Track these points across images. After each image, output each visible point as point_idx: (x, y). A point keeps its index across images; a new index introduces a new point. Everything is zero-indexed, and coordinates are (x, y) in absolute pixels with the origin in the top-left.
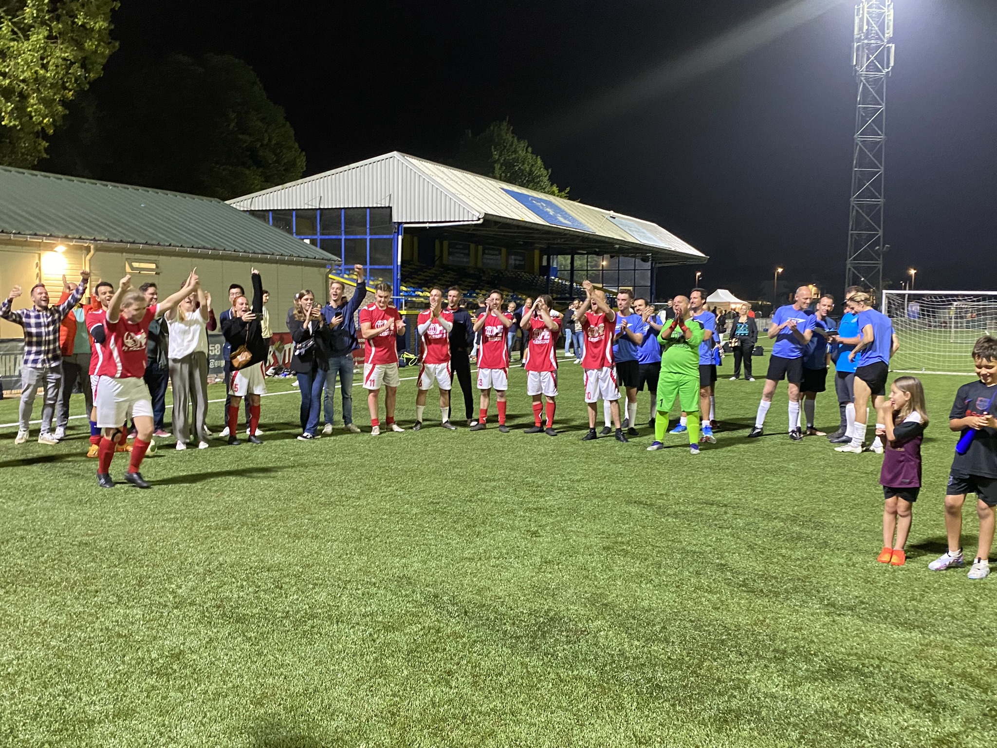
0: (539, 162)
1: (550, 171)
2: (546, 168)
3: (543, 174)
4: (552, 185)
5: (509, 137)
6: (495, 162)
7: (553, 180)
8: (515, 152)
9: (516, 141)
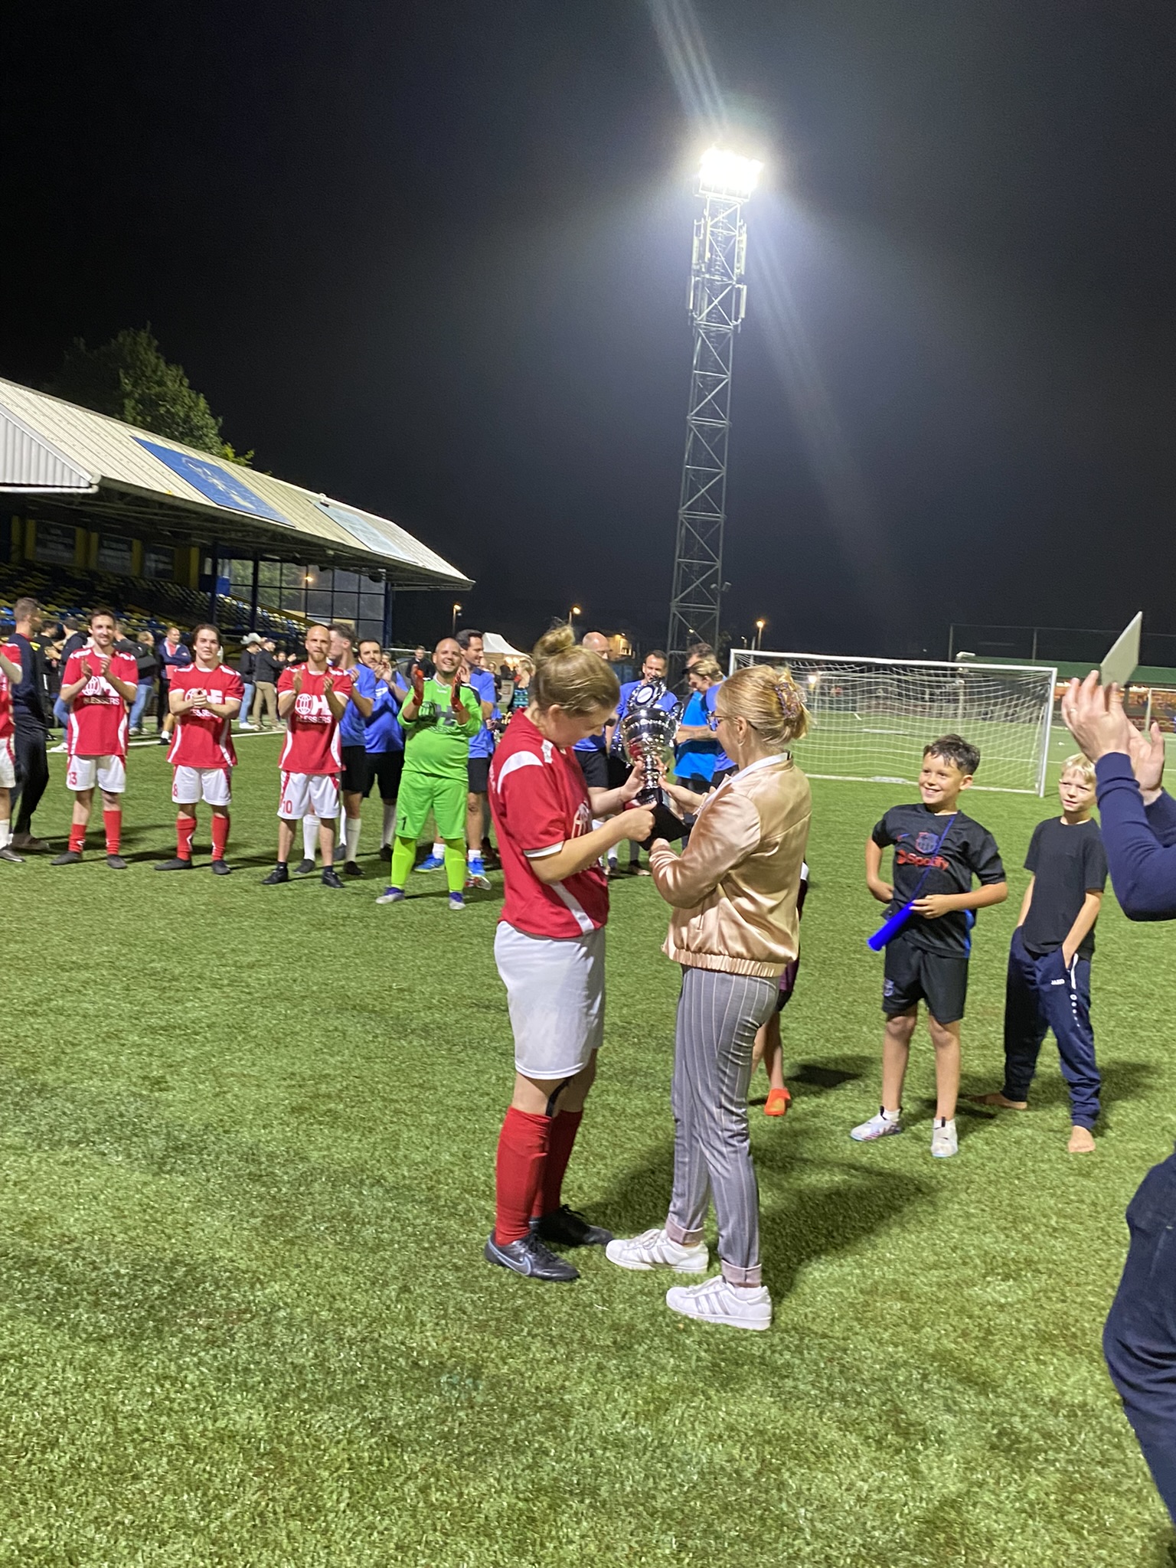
0: (202, 403)
1: (220, 420)
2: (214, 416)
3: (211, 427)
5: (152, 358)
7: (225, 436)
8: (161, 383)
9: (163, 365)
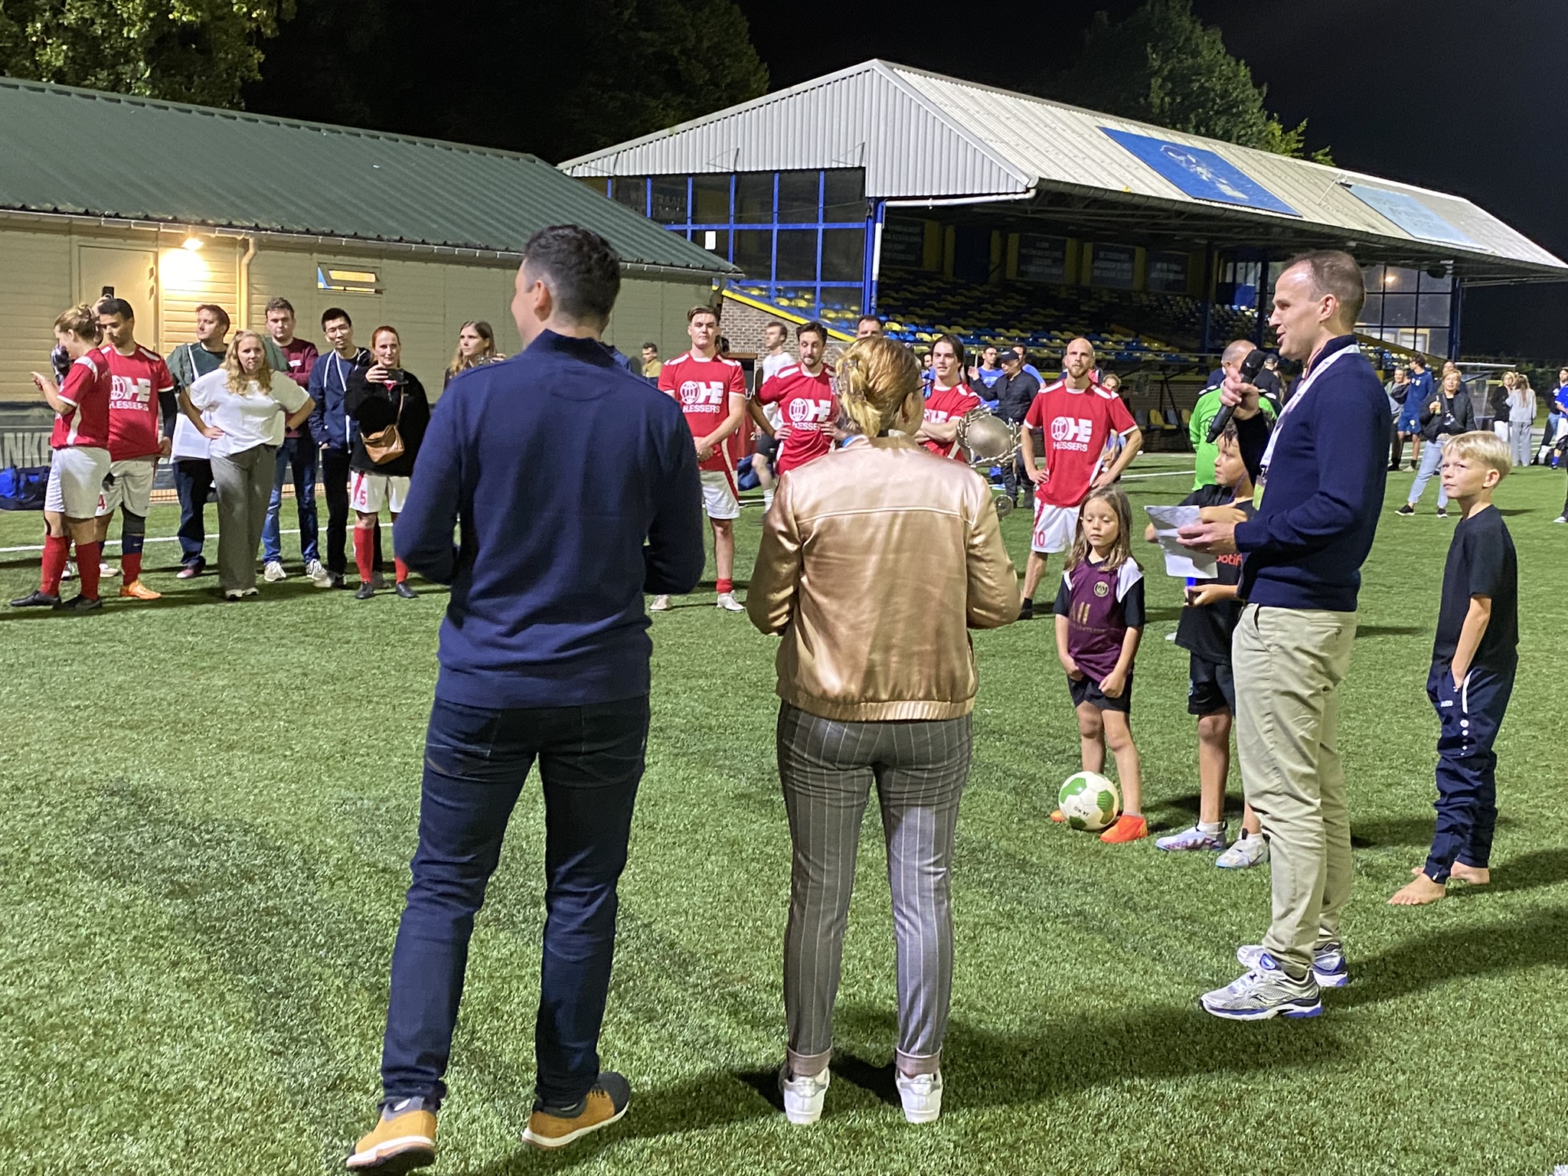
0: (1244, 71)
1: (1265, 89)
2: (1257, 85)
4: (1270, 118)
5: (1186, 22)
8: (1196, 53)
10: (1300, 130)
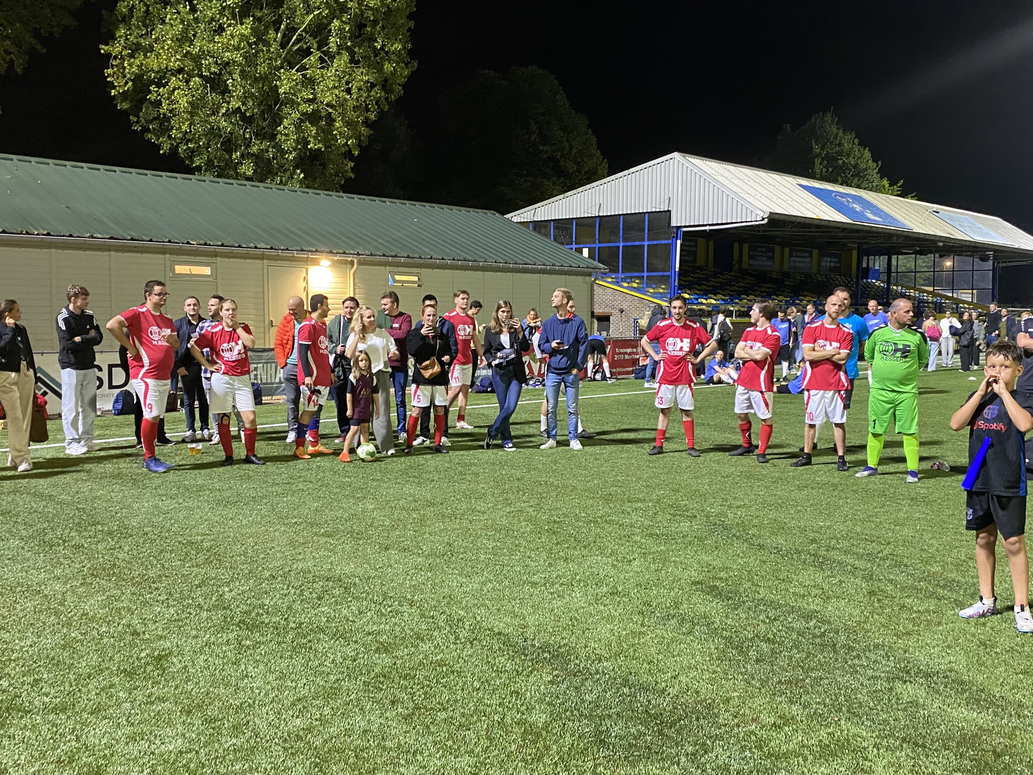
0: (867, 154)
1: (880, 163)
2: (875, 161)
3: (871, 167)
4: (881, 178)
5: (834, 128)
6: (816, 156)
7: (883, 173)
8: (840, 145)
9: (841, 133)
10: (899, 185)
